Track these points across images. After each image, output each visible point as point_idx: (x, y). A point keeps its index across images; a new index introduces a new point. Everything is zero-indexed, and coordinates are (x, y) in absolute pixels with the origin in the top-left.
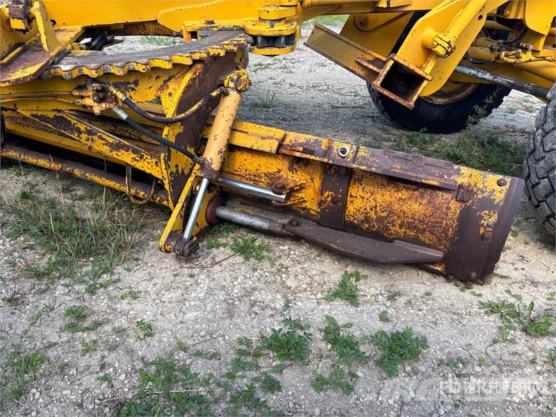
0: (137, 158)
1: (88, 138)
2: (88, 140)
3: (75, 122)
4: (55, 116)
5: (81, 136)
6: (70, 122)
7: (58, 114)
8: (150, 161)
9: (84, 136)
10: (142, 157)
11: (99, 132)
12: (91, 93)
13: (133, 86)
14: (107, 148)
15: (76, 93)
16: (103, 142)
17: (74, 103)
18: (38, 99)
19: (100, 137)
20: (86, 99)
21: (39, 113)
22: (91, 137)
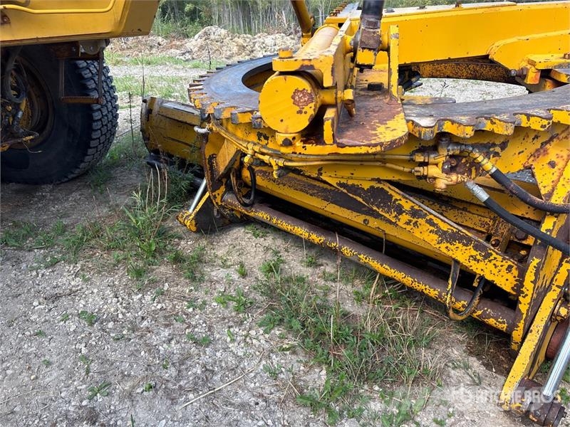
0: (478, 257)
1: (410, 221)
2: (408, 223)
3: (398, 197)
4: (372, 187)
5: (400, 217)
6: (391, 196)
7: (376, 185)
8: (499, 264)
9: (405, 218)
10: (487, 256)
11: (431, 214)
12: (441, 160)
13: (498, 149)
14: (436, 237)
15: (420, 158)
16: (432, 228)
17: (411, 172)
18: (359, 163)
19: (430, 222)
20: (429, 166)
21: (350, 182)
22: (415, 220)
